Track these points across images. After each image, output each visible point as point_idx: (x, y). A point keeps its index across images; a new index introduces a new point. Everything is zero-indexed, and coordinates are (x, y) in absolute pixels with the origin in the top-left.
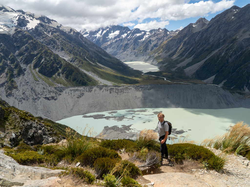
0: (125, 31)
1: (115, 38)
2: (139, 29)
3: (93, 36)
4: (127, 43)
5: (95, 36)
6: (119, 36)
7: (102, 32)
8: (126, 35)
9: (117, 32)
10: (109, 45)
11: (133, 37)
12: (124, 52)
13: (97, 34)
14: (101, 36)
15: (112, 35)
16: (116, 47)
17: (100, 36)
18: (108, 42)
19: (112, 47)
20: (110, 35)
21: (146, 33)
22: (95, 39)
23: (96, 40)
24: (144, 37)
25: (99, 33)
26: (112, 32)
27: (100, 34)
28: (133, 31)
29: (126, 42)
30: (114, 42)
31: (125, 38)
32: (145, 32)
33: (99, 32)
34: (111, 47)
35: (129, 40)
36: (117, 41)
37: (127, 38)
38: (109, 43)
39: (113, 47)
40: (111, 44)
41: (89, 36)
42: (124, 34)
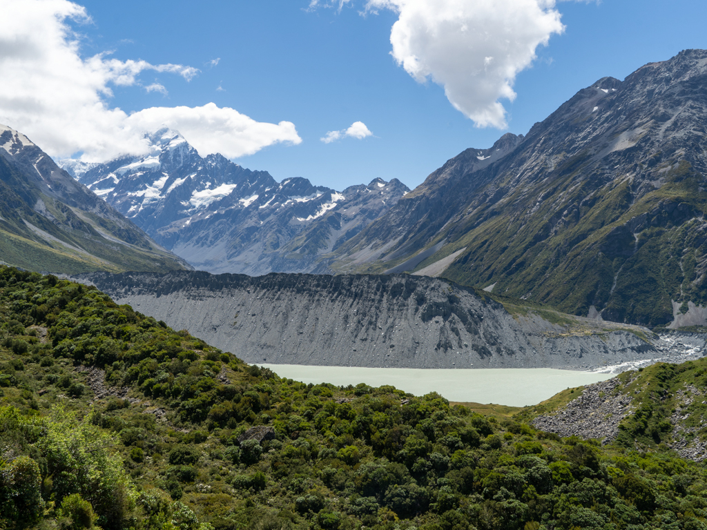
0: (257, 185)
1: (214, 205)
2: (306, 182)
3: (129, 194)
4: (253, 224)
5: (139, 194)
6: (226, 201)
7: (168, 183)
8: (255, 197)
10: (188, 229)
11: (282, 205)
12: (237, 256)
13: (146, 188)
14: (164, 197)
15: (202, 197)
16: (210, 239)
17: (157, 196)
18: (183, 220)
19: (195, 238)
20: (196, 194)
21: (333, 195)
22: (136, 204)
23: (141, 208)
24: (321, 208)
25: (156, 187)
26: (207, 187)
27: (160, 190)
28: (284, 187)
29: (250, 223)
30: (208, 219)
31: (250, 206)
32: (327, 194)
33: (156, 183)
34: (192, 236)
35: (262, 216)
36: (218, 216)
37: (257, 208)
38: (188, 222)
39: (200, 239)
40: (196, 226)
41: (115, 194)
42: (250, 195)
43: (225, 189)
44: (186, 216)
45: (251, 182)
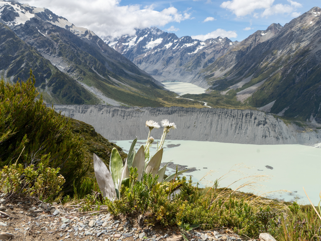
0: (171, 39)
1: (155, 48)
2: (190, 37)
3: (123, 44)
4: (171, 56)
5: (127, 44)
6: (161, 46)
7: (137, 39)
8: (170, 44)
9: (159, 41)
10: (146, 58)
11: (181, 47)
12: (166, 69)
13: (129, 42)
14: (136, 45)
15: (151, 45)
16: (155, 62)
17: (133, 44)
18: (144, 54)
20: (148, 43)
21: (200, 43)
22: (126, 48)
23: (128, 50)
24: (196, 48)
25: (133, 41)
27: (134, 42)
28: (182, 40)
29: (170, 55)
30: (153, 54)
31: (169, 48)
32: (199, 42)
33: (133, 39)
34: (148, 60)
35: (174, 52)
36: (156, 53)
37: (172, 49)
38: (146, 55)
39: (151, 62)
40: (149, 56)
41: (118, 45)
42: (168, 43)
44: (145, 52)
45: (169, 38)
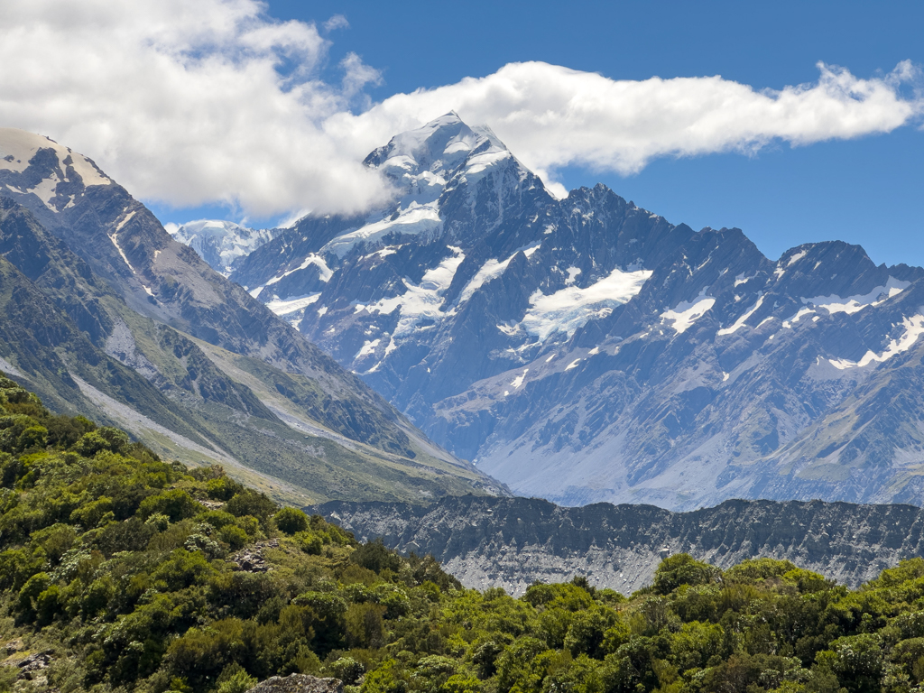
0: (711, 270)
1: (590, 332)
2: (857, 252)
3: (360, 307)
4: (701, 382)
5: (386, 306)
6: (623, 317)
7: (464, 274)
8: (704, 305)
10: (518, 401)
11: (786, 324)
12: (658, 473)
13: (403, 290)
14: (452, 313)
15: (560, 310)
16: (578, 428)
17: (433, 310)
18: (505, 375)
19: (539, 426)
20: (540, 301)
22: (377, 335)
23: (391, 347)
24: (902, 329)
25: (431, 286)
26: (571, 279)
27: (442, 294)
28: (790, 271)
29: (693, 377)
30: (572, 371)
33: (431, 275)
34: (528, 422)
35: (727, 358)
36: (601, 362)
37: (711, 335)
38: (518, 382)
39: (553, 427)
40: (540, 392)
41: (323, 311)
42: (691, 298)
43: (621, 285)
44: (513, 365)
45: (694, 262)
